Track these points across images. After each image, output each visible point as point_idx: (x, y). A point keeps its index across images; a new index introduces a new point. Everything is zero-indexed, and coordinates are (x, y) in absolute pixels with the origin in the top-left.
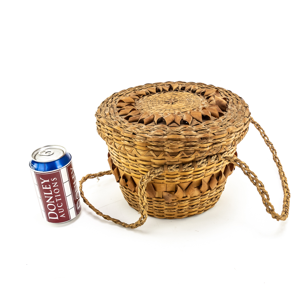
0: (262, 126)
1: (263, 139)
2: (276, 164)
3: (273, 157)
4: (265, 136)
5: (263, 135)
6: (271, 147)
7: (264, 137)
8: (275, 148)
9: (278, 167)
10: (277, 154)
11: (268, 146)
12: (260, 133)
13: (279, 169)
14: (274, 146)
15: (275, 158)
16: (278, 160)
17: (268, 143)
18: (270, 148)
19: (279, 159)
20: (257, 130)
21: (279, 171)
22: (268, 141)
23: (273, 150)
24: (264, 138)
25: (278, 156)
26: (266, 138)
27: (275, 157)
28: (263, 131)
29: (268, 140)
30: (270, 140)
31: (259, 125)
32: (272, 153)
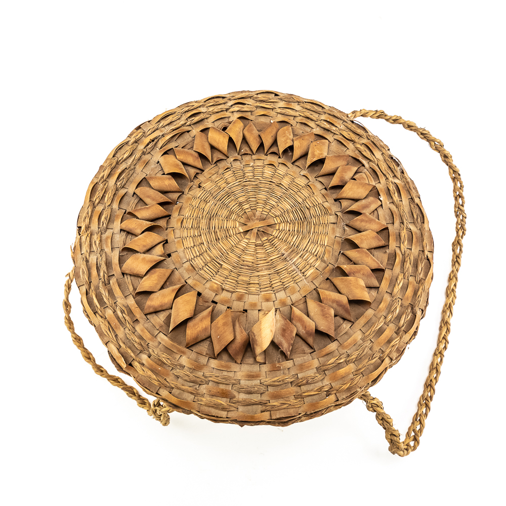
0: (463, 178)
1: (453, 199)
2: (453, 256)
3: (455, 240)
4: (460, 196)
5: (458, 193)
6: (459, 221)
7: (458, 197)
8: (466, 227)
9: (453, 265)
10: (464, 237)
11: (457, 216)
12: (453, 188)
13: (453, 271)
14: (466, 220)
16: (461, 250)
17: (459, 211)
18: (457, 222)
19: (463, 249)
20: (451, 181)
21: (450, 275)
22: (461, 207)
23: (461, 228)
24: (456, 199)
25: (464, 241)
26: (460, 201)
27: (458, 243)
28: (461, 186)
29: (462, 205)
30: (466, 208)
31: (459, 175)
32: (457, 232)
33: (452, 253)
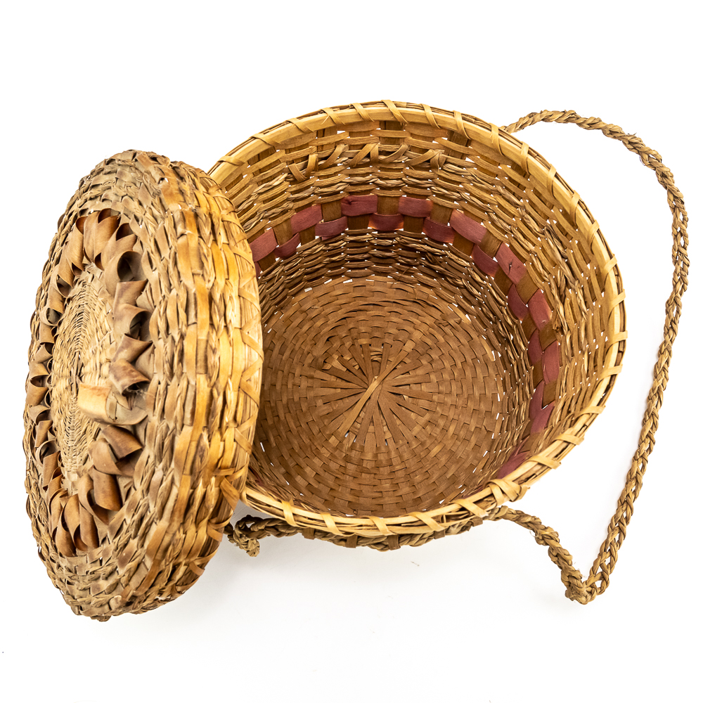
0: (688, 207)
1: (672, 238)
2: (666, 321)
3: (671, 297)
4: (682, 234)
5: (679, 230)
6: (679, 271)
7: (679, 235)
8: (689, 278)
9: (666, 333)
10: (684, 293)
11: (675, 262)
12: (672, 222)
13: (665, 342)
14: (689, 269)
15: (673, 303)
16: (678, 312)
17: (679, 256)
18: (675, 272)
19: (682, 311)
20: (669, 211)
21: (661, 347)
22: (682, 250)
23: (680, 280)
24: (676, 237)
25: (683, 300)
26: (682, 241)
27: (675, 301)
28: (684, 219)
29: (685, 247)
30: (689, 252)
31: (683, 203)
32: (675, 286)
33: (665, 316)
